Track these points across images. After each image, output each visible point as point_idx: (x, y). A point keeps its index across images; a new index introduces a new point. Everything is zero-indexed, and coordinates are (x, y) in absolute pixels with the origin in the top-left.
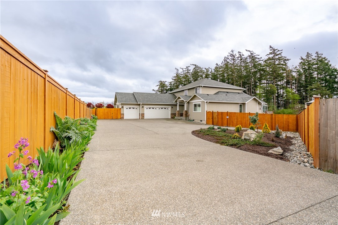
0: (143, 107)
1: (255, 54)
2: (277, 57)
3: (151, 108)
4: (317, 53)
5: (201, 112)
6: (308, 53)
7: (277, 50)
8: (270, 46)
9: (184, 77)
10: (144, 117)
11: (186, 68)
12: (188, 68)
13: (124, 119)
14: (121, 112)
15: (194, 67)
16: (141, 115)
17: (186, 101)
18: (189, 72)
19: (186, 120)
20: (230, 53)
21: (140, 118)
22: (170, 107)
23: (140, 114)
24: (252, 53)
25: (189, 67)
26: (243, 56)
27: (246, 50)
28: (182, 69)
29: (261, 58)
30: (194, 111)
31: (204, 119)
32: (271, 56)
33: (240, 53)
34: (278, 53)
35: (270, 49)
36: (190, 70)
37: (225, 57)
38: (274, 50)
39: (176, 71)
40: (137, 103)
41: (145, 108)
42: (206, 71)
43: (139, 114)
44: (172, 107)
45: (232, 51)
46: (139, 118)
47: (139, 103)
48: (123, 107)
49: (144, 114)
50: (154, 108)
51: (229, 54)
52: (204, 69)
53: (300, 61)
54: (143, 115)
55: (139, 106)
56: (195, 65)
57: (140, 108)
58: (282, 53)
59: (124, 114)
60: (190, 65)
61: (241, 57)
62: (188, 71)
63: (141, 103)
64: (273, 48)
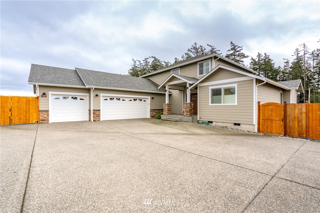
0: (97, 95)
1: (215, 50)
2: (237, 53)
3: (115, 99)
4: (265, 54)
5: (236, 104)
6: (259, 53)
7: (237, 47)
8: (231, 42)
9: (140, 71)
10: (99, 116)
11: (144, 60)
12: (147, 60)
13: (50, 122)
14: (38, 107)
15: (153, 59)
16: (94, 113)
17: (191, 85)
18: (148, 65)
19: (193, 122)
20: (194, 45)
21: (90, 118)
22: (149, 97)
23: (90, 110)
24: (213, 48)
25: (148, 58)
26: (205, 51)
27: (208, 45)
28: (139, 61)
29: (221, 54)
30: (212, 103)
31: (251, 120)
32: (232, 52)
33: (202, 47)
34: (238, 50)
35: (231, 45)
36: (149, 63)
37: (189, 49)
38: (235, 46)
39: (133, 62)
40: (83, 87)
41: (102, 99)
42: (165, 65)
43: (88, 112)
44: (153, 98)
45: (195, 44)
46: (88, 120)
47: (87, 87)
48: (44, 94)
49: (100, 110)
50: (121, 99)
51: (192, 47)
52: (163, 63)
53: (251, 61)
54: (97, 113)
55: (88, 94)
56: (155, 58)
57: (90, 97)
58: (242, 49)
59: (50, 112)
60: (149, 57)
61: (202, 52)
62: (146, 63)
63: (94, 87)
64: (234, 44)
